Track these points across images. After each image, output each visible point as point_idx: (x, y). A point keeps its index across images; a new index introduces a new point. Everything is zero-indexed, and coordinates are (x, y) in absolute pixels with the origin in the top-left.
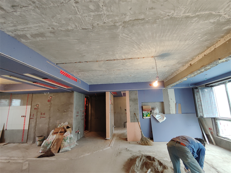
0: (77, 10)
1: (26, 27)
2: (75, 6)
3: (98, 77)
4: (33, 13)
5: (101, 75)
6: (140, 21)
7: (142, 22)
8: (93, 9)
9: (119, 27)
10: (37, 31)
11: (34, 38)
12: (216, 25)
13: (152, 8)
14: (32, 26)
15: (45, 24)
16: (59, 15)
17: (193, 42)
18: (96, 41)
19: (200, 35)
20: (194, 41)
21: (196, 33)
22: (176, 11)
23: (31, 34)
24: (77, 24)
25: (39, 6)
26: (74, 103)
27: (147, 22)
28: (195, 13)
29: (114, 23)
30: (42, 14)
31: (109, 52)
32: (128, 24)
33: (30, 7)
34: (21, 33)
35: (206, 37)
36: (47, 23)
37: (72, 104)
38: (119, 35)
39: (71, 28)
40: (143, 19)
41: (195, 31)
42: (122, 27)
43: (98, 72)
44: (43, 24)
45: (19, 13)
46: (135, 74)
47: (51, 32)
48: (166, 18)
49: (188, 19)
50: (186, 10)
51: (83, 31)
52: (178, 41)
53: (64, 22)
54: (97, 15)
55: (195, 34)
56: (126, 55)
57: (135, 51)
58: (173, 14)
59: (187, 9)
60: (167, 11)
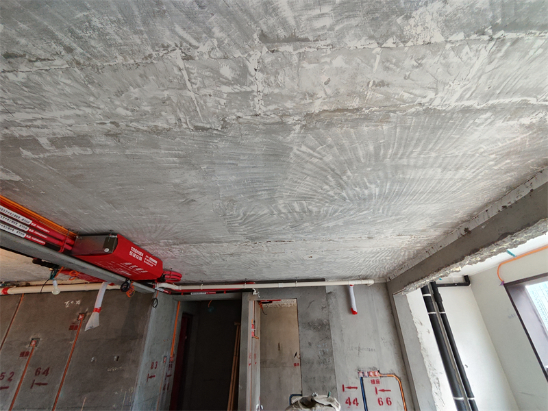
0: (186, 77)
1: (40, 116)
2: (182, 66)
3: (223, 260)
4: (63, 79)
5: (232, 255)
6: (349, 114)
7: (355, 116)
8: (230, 78)
9: (294, 127)
10: (69, 128)
11: (57, 148)
12: (535, 132)
13: (382, 84)
14: (57, 114)
15: (94, 112)
16: (137, 90)
17: (474, 174)
18: (229, 162)
19: (493, 156)
20: (477, 172)
21: (484, 152)
22: (440, 94)
23: (51, 136)
24: (181, 116)
25: (82, 61)
26: (149, 333)
27: (367, 118)
28: (488, 101)
29: (282, 116)
30: (90, 83)
31: (260, 193)
32: (317, 121)
33: (58, 62)
34: (24, 133)
35: (508, 161)
36: (99, 108)
37: (142, 336)
38: (291, 148)
39: (166, 126)
40: (357, 110)
41: (482, 146)
42: (301, 128)
43: (225, 245)
44: (88, 110)
45: (24, 75)
46: (324, 253)
47: (108, 134)
48: (413, 110)
49: (468, 115)
50: (465, 91)
51: (196, 133)
52: (439, 170)
53: (148, 109)
54: (237, 93)
55: (482, 153)
56: (304, 202)
57: (328, 191)
58: (432, 100)
59: (469, 89)
60: (417, 92)
